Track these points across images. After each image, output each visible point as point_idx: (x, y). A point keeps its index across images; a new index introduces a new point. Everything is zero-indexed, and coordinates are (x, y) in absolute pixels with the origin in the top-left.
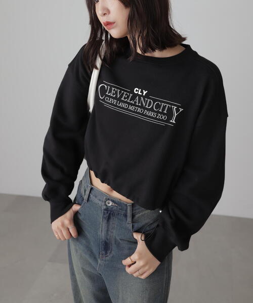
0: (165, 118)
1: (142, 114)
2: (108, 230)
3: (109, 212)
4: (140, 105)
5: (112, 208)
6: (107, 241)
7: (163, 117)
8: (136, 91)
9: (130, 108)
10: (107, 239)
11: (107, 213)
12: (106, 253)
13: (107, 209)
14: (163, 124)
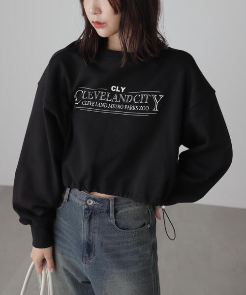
0: (147, 108)
1: (123, 110)
2: (90, 231)
3: (90, 211)
4: (119, 102)
5: (94, 207)
6: (89, 242)
7: (145, 108)
8: (114, 88)
9: (110, 106)
10: (90, 240)
11: (89, 212)
12: (89, 256)
13: (88, 209)
14: (146, 115)
